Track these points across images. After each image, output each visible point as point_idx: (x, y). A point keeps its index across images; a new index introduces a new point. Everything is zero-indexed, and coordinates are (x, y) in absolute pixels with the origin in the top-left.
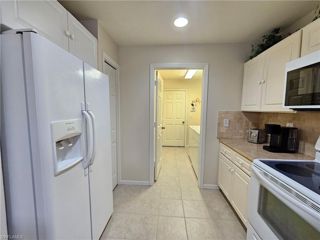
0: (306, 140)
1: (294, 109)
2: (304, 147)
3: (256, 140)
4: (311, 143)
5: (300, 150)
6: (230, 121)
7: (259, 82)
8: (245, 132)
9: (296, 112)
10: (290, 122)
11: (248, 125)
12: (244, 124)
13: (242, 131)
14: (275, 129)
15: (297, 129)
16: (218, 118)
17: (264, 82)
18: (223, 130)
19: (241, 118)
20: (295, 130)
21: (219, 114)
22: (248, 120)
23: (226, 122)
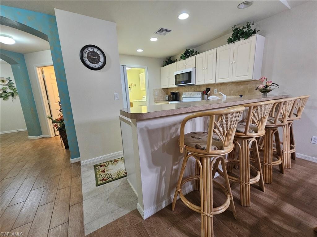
0: (180, 95)
1: (177, 86)
2: (180, 98)
3: (168, 100)
6: (158, 93)
7: (167, 77)
11: (164, 94)
12: (163, 94)
13: (163, 97)
14: (173, 93)
15: (178, 93)
16: (154, 92)
18: (156, 97)
19: (162, 91)
21: (154, 90)
22: (164, 92)
23: (156, 94)
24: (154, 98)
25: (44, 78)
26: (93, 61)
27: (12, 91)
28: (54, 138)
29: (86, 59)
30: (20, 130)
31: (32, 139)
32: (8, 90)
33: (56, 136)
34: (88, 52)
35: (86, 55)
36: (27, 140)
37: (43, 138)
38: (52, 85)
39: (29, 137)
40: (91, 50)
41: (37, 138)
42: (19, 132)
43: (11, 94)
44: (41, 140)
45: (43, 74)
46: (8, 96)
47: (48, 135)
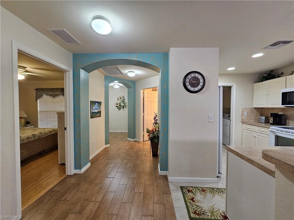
0: (289, 119)
2: (289, 122)
4: (292, 120)
5: (287, 124)
6: (247, 113)
7: (265, 94)
8: (255, 118)
9: (286, 107)
10: (281, 112)
11: (257, 115)
12: (255, 114)
13: (254, 118)
14: (275, 115)
15: (285, 115)
16: (242, 111)
17: (268, 94)
18: (244, 117)
19: (253, 111)
20: (284, 115)
21: (242, 109)
22: (256, 112)
23: (245, 114)
24: (242, 119)
25: (143, 97)
26: (193, 85)
27: (123, 105)
28: (142, 143)
29: (187, 84)
30: (123, 131)
31: (130, 141)
32: (122, 104)
33: (143, 141)
34: (190, 77)
35: (188, 80)
36: (126, 141)
37: (135, 141)
38: (148, 103)
39: (128, 138)
40: (193, 76)
41: (132, 141)
42: (122, 133)
43: (123, 106)
44: (134, 142)
45: (143, 94)
46: (121, 108)
47: (139, 139)
